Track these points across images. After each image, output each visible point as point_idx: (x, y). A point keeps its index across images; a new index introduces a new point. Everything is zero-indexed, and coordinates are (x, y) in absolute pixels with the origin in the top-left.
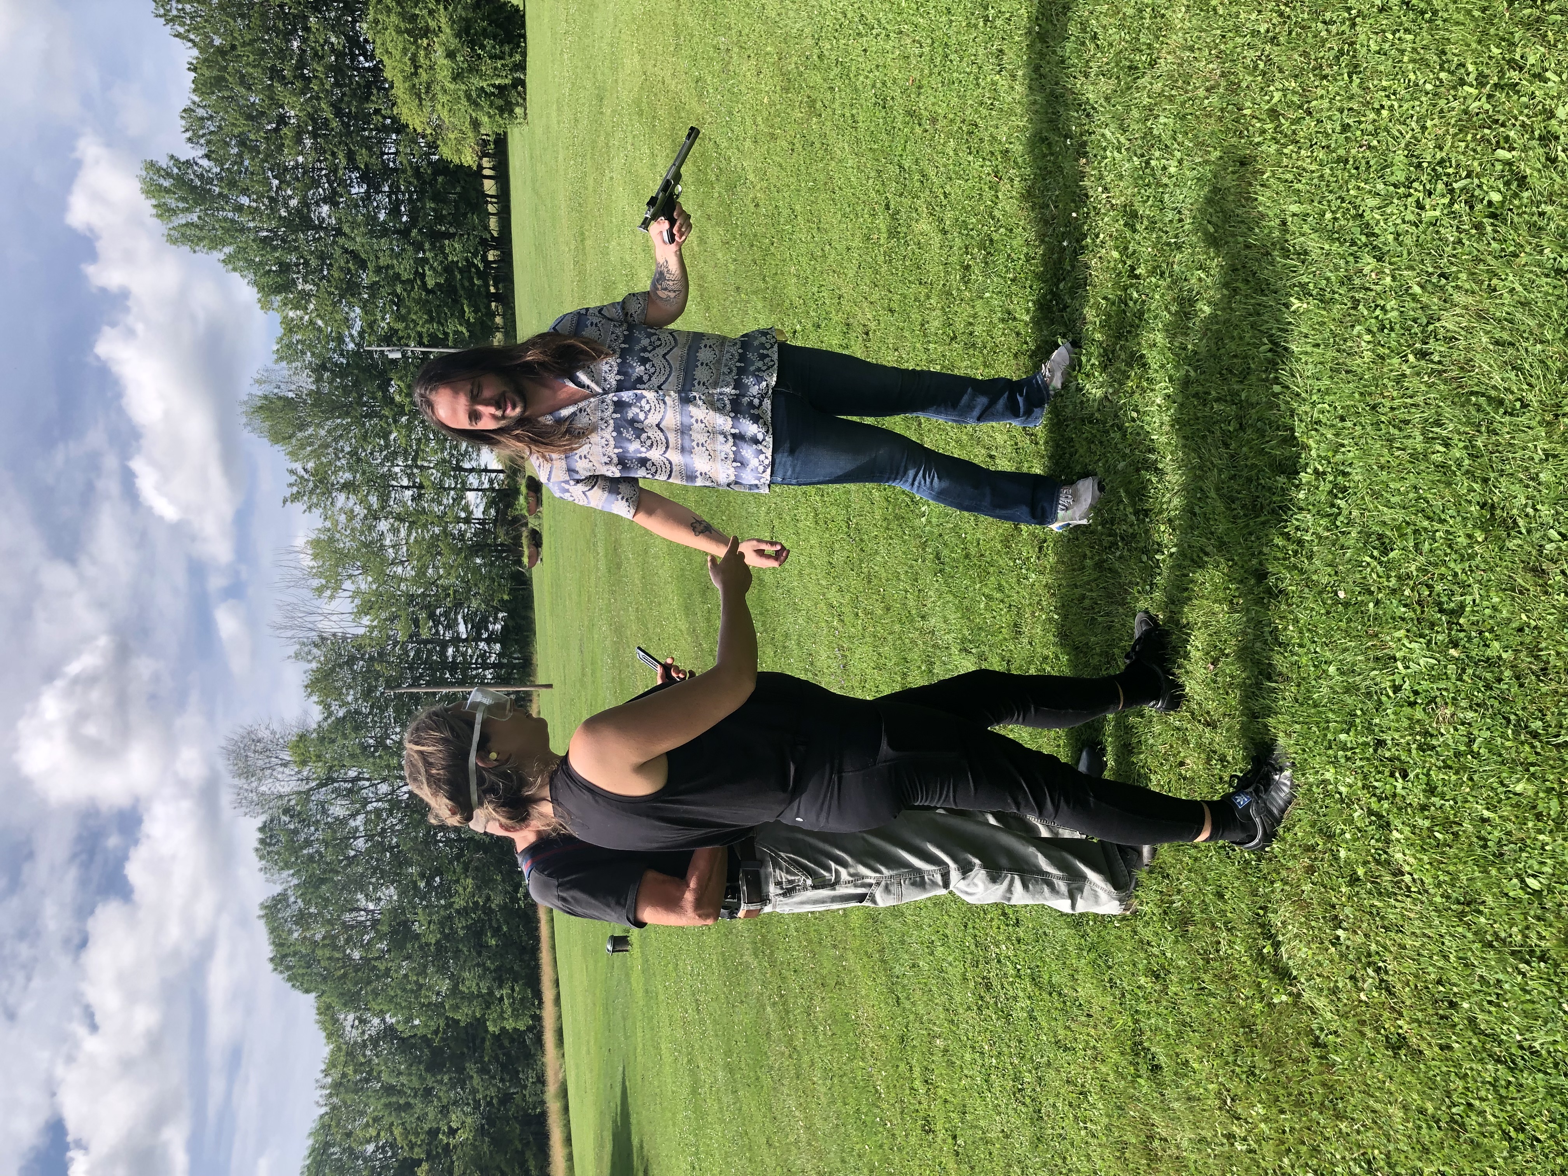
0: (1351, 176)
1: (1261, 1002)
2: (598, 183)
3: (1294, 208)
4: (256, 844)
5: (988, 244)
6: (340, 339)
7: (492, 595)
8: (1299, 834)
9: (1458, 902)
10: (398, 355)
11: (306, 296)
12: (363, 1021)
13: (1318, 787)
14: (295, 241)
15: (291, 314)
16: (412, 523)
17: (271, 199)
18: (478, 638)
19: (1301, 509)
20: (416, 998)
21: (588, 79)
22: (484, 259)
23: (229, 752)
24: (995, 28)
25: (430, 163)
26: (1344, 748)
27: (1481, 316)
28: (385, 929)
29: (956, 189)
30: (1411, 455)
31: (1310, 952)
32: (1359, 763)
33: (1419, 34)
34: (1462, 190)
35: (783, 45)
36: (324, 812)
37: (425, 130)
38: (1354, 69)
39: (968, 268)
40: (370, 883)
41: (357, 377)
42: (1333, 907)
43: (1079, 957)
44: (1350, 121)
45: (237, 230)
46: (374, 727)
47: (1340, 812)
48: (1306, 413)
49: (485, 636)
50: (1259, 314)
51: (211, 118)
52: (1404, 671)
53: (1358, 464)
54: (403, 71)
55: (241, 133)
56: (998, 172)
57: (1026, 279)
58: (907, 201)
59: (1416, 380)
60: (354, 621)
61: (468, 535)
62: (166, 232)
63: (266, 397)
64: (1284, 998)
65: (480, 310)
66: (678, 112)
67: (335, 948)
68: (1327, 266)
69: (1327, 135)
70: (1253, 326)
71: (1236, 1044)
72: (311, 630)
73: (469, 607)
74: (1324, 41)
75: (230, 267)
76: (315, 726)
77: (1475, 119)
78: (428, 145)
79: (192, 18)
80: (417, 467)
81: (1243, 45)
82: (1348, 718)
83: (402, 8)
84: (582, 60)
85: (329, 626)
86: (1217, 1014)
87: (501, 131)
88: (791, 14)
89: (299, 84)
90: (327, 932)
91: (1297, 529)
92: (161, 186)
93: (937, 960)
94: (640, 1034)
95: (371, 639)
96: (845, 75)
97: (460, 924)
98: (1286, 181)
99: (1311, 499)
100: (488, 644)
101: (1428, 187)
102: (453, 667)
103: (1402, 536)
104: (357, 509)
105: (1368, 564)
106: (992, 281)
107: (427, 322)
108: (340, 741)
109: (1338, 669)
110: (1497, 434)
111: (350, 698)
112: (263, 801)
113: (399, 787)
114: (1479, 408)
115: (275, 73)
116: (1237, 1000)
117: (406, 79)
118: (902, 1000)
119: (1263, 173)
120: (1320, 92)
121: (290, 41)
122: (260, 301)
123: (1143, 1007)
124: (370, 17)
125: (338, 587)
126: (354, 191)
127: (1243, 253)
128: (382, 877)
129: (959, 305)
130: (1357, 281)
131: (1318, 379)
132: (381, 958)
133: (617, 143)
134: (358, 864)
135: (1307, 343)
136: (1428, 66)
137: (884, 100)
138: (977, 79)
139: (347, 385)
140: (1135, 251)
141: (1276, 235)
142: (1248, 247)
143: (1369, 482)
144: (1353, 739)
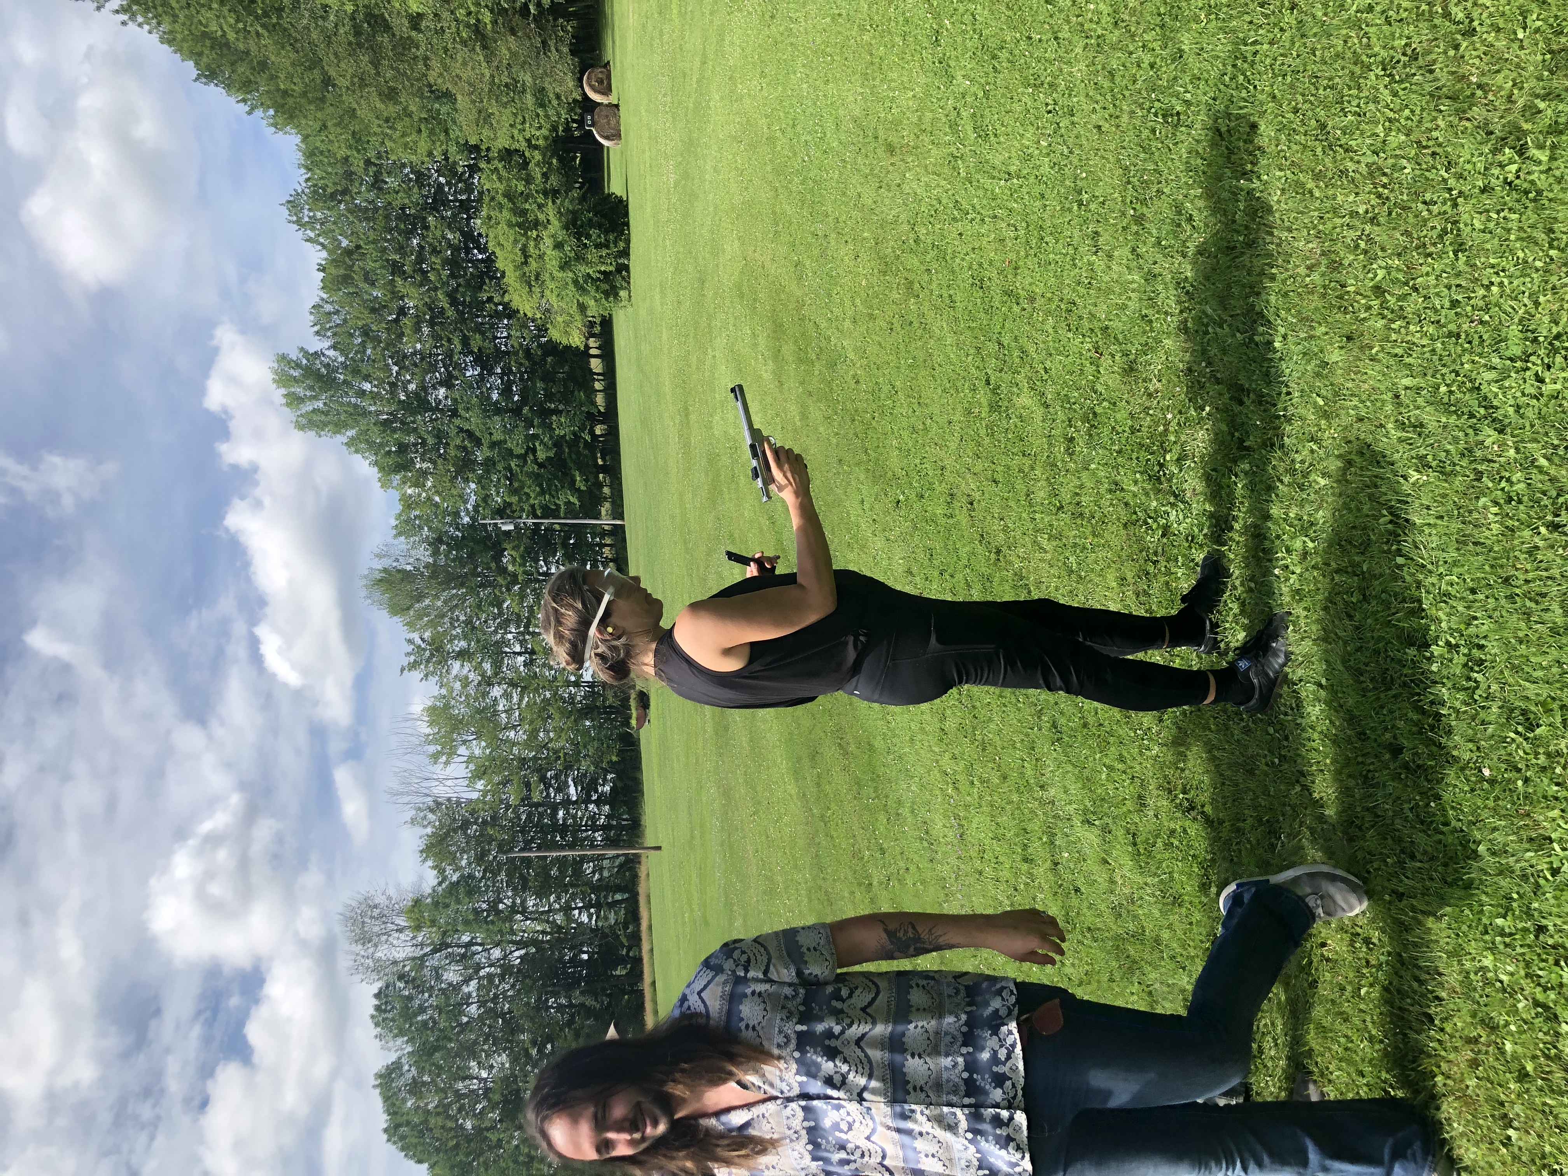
0: (1464, 350)
3: (1407, 382)
4: (372, 1011)
5: (1091, 418)
6: (456, 514)
7: (600, 757)
8: (1459, 1024)
10: (511, 527)
11: (424, 473)
13: (1476, 974)
14: (414, 422)
15: (409, 491)
16: (524, 689)
17: (391, 384)
18: (588, 801)
19: (1435, 682)
20: (528, 1170)
21: (689, 263)
22: (592, 432)
23: (346, 919)
24: (1090, 211)
25: (540, 345)
26: (1502, 934)
28: (497, 1097)
29: (1056, 364)
30: (1551, 629)
31: (1480, 1153)
32: (1519, 950)
33: (1524, 213)
35: (879, 231)
36: (438, 977)
37: (535, 314)
38: (1459, 248)
39: (1072, 439)
40: (483, 1050)
41: (472, 549)
42: (1502, 1104)
44: (1459, 298)
45: (359, 414)
46: (486, 891)
47: (1503, 1000)
48: (1433, 585)
49: (594, 797)
50: (1376, 486)
51: (337, 312)
52: (1561, 854)
53: (1492, 636)
54: (514, 261)
55: (367, 325)
56: (1098, 347)
57: (1132, 451)
58: (1007, 377)
59: (1550, 555)
60: (468, 786)
61: (579, 698)
62: (294, 419)
63: (385, 570)
65: (589, 481)
66: (778, 295)
67: (447, 1117)
68: (1446, 439)
69: (1436, 311)
70: (1371, 497)
72: (427, 795)
73: (578, 769)
74: (1425, 221)
75: (353, 449)
76: (430, 891)
78: (538, 329)
79: (322, 224)
80: (529, 633)
81: (1342, 226)
82: (1503, 902)
83: (514, 203)
84: (683, 246)
85: (443, 791)
87: (606, 314)
88: (887, 202)
89: (418, 277)
90: (440, 1101)
91: (1432, 702)
92: (291, 376)
95: (485, 803)
96: (942, 257)
98: (1396, 355)
99: (1445, 672)
100: (598, 806)
101: (1546, 361)
102: (563, 829)
103: (1549, 711)
104: (472, 676)
105: (1513, 740)
106: (1098, 454)
107: (539, 494)
108: (454, 906)
109: (1489, 849)
111: (464, 863)
112: (378, 968)
113: (511, 952)
115: (396, 269)
117: (517, 268)
119: (1371, 348)
120: (1425, 269)
121: (409, 239)
122: (380, 480)
124: (484, 213)
125: (452, 753)
126: (468, 374)
127: (1356, 426)
128: (494, 1045)
129: (1065, 476)
130: (1478, 454)
131: (1443, 550)
132: (493, 1128)
133: (719, 324)
134: (470, 1031)
135: (1429, 515)
136: (1536, 244)
137: (981, 281)
138: (1073, 259)
139: (462, 557)
140: (1243, 423)
141: (1389, 408)
142: (1361, 420)
143: (1506, 655)
144: (1511, 924)
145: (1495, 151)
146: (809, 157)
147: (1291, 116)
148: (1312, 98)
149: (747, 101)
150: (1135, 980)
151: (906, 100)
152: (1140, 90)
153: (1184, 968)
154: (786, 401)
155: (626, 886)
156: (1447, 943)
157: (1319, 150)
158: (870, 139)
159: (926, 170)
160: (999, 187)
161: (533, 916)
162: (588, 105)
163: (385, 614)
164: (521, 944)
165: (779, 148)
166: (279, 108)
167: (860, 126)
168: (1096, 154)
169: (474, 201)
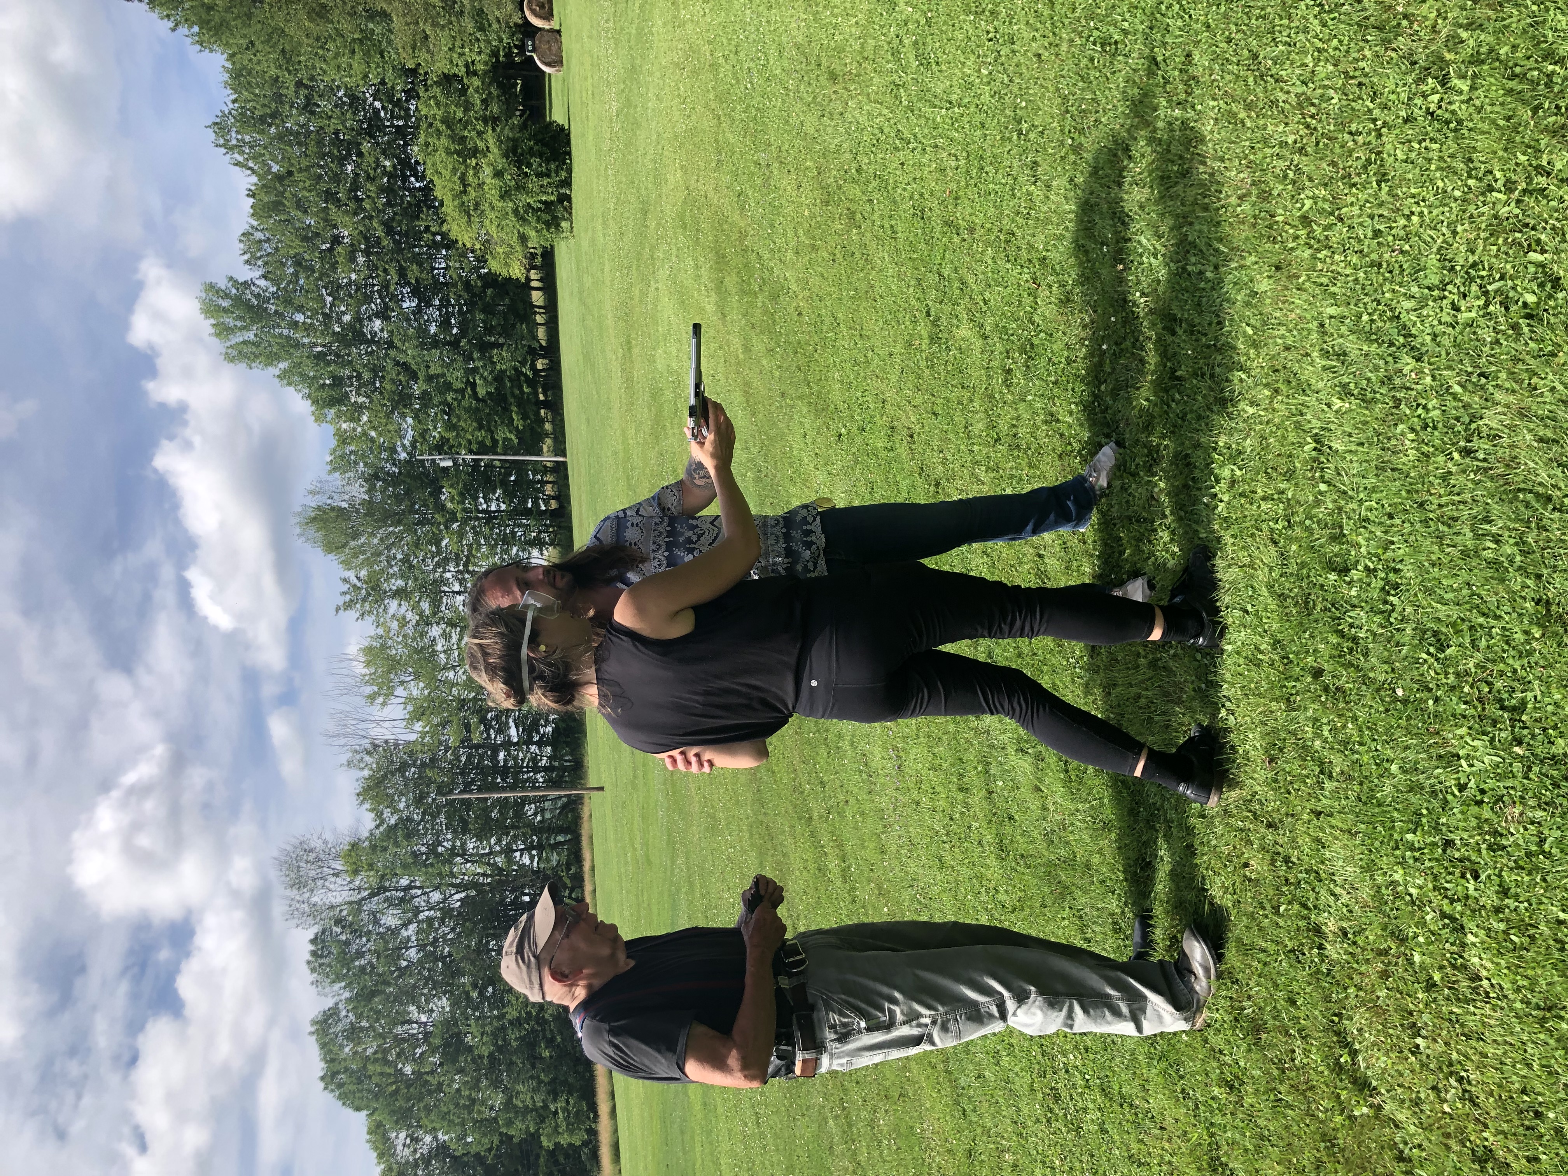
0: (1385, 280)
1: (1341, 1114)
2: (644, 294)
3: (1332, 311)
4: (308, 957)
5: (1029, 349)
6: (393, 450)
8: (1371, 937)
9: (1538, 1008)
10: (450, 463)
11: (360, 407)
12: (416, 1140)
13: (1387, 888)
14: (349, 355)
15: (344, 426)
17: (325, 315)
18: (529, 742)
19: (1354, 606)
20: (469, 1113)
21: (632, 193)
22: (533, 367)
23: (281, 863)
24: (1029, 140)
25: (480, 277)
26: (1412, 849)
27: (1522, 413)
28: (437, 1041)
29: (995, 296)
30: (1462, 552)
31: (1389, 1062)
32: (1428, 864)
33: (1445, 143)
34: (1496, 292)
35: (821, 160)
36: (376, 922)
37: (474, 245)
38: (1382, 178)
39: (1009, 371)
40: (423, 994)
41: (409, 485)
42: (1411, 1013)
43: (1149, 1066)
44: (1382, 227)
45: (292, 346)
46: (425, 834)
47: (1412, 913)
48: (1354, 510)
49: (536, 739)
50: (1302, 414)
51: (268, 240)
52: (1468, 770)
53: (1409, 560)
54: (452, 190)
55: (297, 254)
56: (1036, 278)
57: (1068, 382)
58: (947, 308)
59: (1462, 478)
60: (406, 727)
62: (224, 351)
63: (319, 508)
64: (1365, 1110)
65: (529, 418)
66: (721, 225)
67: (386, 1062)
68: (1367, 367)
69: (1360, 241)
70: (1296, 426)
71: (1318, 1160)
72: (364, 737)
74: (1351, 152)
75: (285, 382)
76: (367, 834)
77: (1505, 223)
78: (478, 260)
79: (251, 147)
80: (468, 572)
81: (1272, 156)
82: (1414, 818)
83: (452, 131)
84: (626, 176)
85: (381, 733)
86: (1295, 1128)
87: (547, 245)
88: (830, 130)
89: (352, 205)
90: (378, 1046)
91: (1351, 626)
92: (219, 306)
93: (1004, 1070)
94: (698, 1149)
95: (423, 745)
96: (883, 187)
97: (513, 1035)
98: (1322, 284)
99: (1363, 596)
100: (540, 747)
101: (1462, 289)
102: (504, 771)
103: (1458, 632)
104: (409, 615)
105: (1425, 661)
106: (1034, 385)
107: (476, 429)
108: (392, 849)
109: (1400, 767)
110: (1547, 530)
111: (402, 805)
112: (314, 912)
113: (451, 895)
114: (1527, 505)
115: (330, 196)
116: (1316, 1113)
117: (455, 197)
118: (969, 1112)
119: (1299, 277)
120: (1350, 199)
121: (344, 165)
122: (313, 413)
123: (1218, 1119)
124: (421, 140)
125: (390, 694)
126: (405, 305)
127: (1283, 355)
128: (434, 988)
129: (1003, 407)
130: (1397, 381)
131: (1363, 477)
132: (432, 1072)
133: (661, 255)
134: (410, 975)
135: (1350, 442)
136: (1455, 173)
137: (923, 211)
138: (1013, 189)
139: (399, 494)
140: (1175, 353)
141: (1314, 336)
142: (1287, 348)
143: (1420, 578)
144: (1421, 839)
145: (1419, 81)
146: (752, 84)
147: (1224, 45)
148: (1245, 28)
149: (689, 27)
150: (1066, 905)
151: (849, 28)
152: (1079, 18)
153: (1113, 893)
154: (729, 333)
155: (569, 828)
156: (1361, 859)
157: (1251, 79)
158: (813, 66)
159: (869, 99)
160: (940, 115)
161: (473, 859)
162: (528, 30)
163: (319, 552)
164: (460, 887)
165: (722, 75)
166: (203, 23)
167: (803, 54)
168: (1036, 83)
169: (411, 127)
